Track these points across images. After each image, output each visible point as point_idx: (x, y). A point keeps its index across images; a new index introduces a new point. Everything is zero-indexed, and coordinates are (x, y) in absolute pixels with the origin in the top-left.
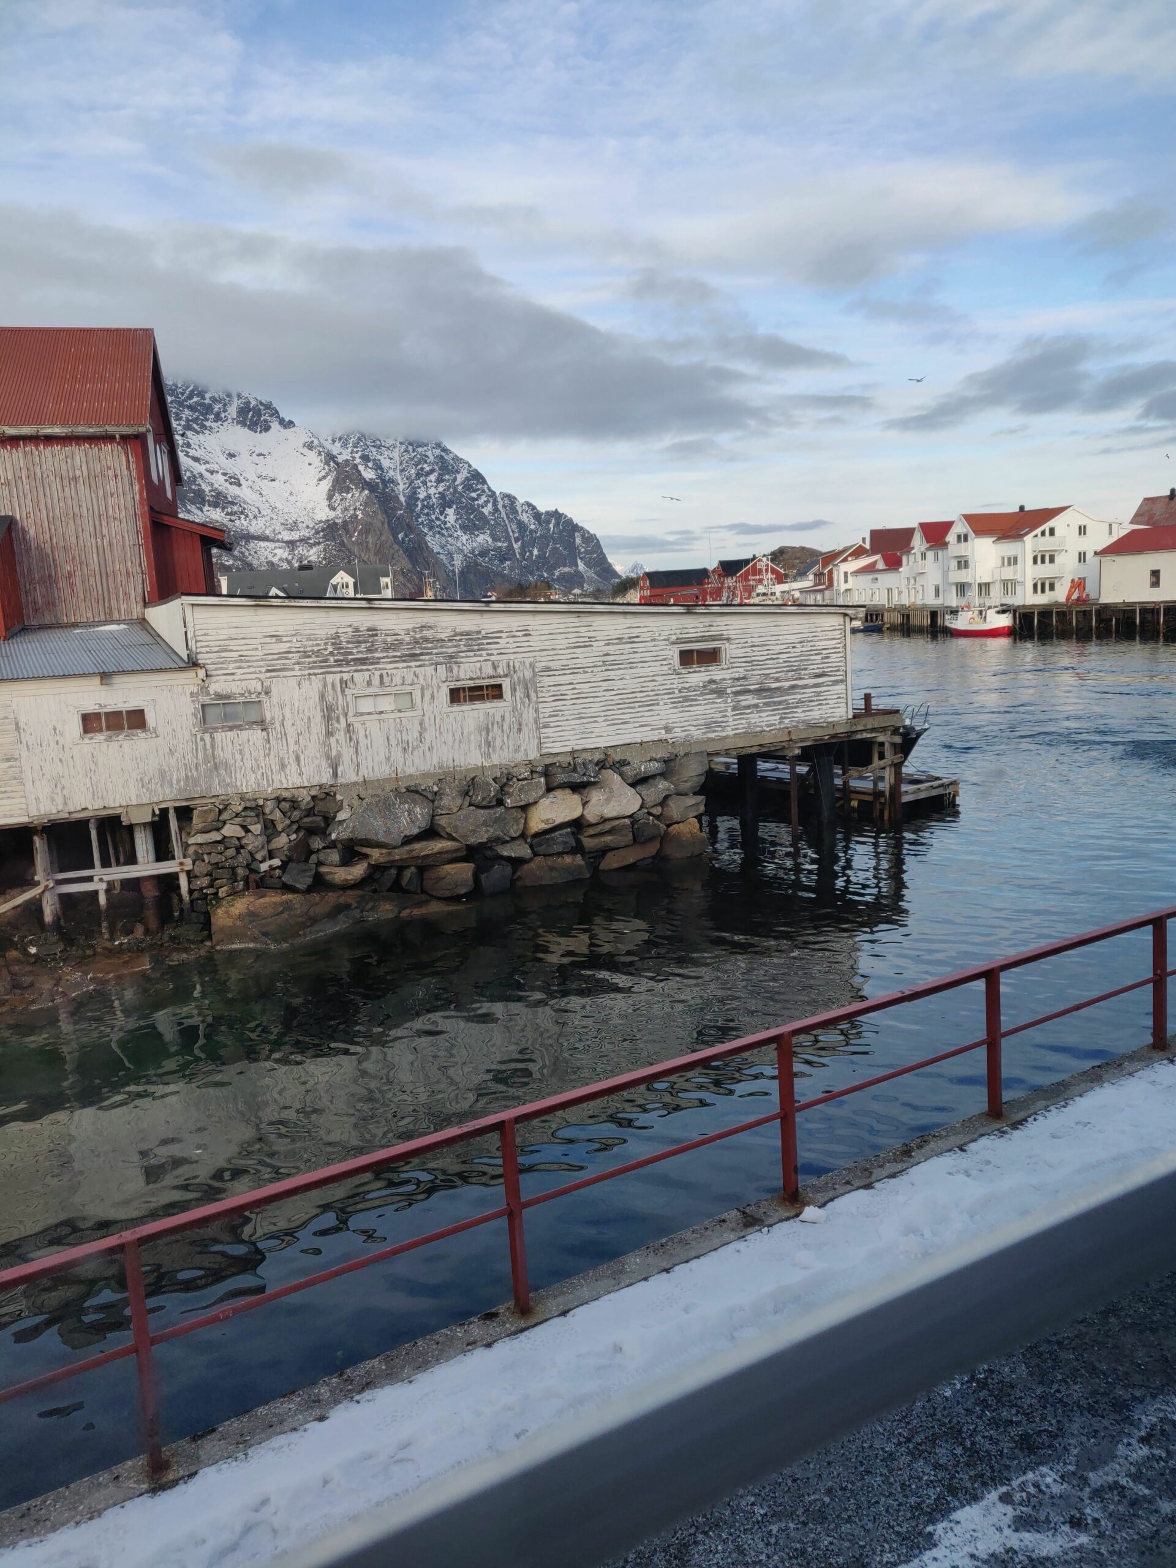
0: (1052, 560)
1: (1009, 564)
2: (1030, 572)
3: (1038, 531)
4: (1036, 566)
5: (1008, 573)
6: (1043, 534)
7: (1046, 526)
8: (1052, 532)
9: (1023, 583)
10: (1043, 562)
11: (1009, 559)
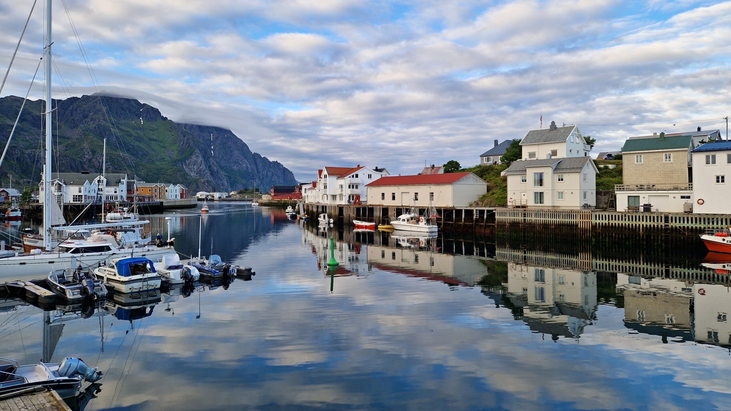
0: (357, 187)
1: (341, 188)
2: (347, 191)
4: (350, 189)
5: (340, 191)
6: (353, 176)
7: (354, 174)
8: (357, 176)
10: (353, 188)
11: (341, 186)
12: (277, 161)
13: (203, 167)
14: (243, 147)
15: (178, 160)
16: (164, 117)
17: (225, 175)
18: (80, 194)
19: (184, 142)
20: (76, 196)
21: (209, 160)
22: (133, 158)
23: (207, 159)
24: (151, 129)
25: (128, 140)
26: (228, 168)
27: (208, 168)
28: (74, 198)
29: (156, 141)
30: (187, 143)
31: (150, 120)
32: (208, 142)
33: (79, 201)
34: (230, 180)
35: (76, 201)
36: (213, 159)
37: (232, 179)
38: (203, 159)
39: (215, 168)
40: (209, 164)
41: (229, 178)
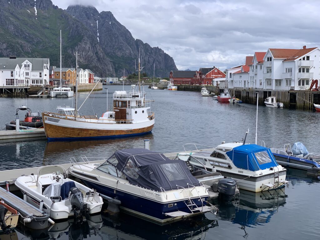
0: (308, 71)
1: (289, 72)
2: (297, 76)
3: (302, 58)
4: (300, 73)
5: (288, 76)
6: (304, 59)
7: (305, 56)
8: (308, 58)
9: (294, 81)
10: (303, 71)
11: (289, 69)
12: (158, 47)
13: (91, 53)
14: (126, 34)
15: (68, 47)
16: (55, 6)
17: (110, 61)
18: (12, 78)
19: (73, 29)
20: (9, 80)
21: (96, 47)
22: (29, 45)
23: (94, 46)
24: (44, 17)
25: (24, 28)
26: (113, 54)
27: (95, 55)
28: (7, 82)
29: (48, 28)
30: (77, 31)
31: (43, 9)
32: (94, 29)
33: (11, 85)
34: (115, 66)
35: (9, 84)
36: (99, 46)
37: (117, 65)
38: (91, 45)
39: (102, 54)
40: (96, 51)
41: (114, 63)
